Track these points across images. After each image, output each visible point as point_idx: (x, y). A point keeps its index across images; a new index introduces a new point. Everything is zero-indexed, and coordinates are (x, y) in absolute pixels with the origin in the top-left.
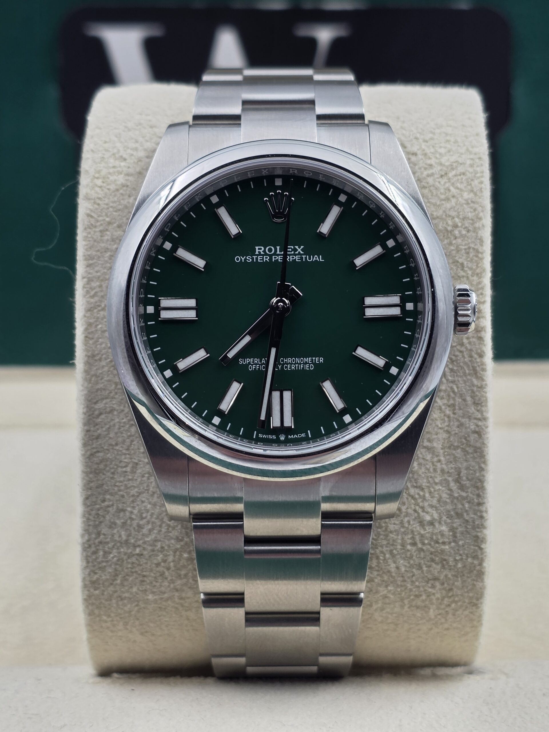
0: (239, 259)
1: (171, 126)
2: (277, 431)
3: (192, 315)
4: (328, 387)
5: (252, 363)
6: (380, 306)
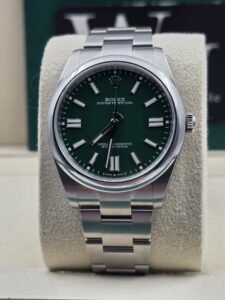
0: (98, 103)
1: (75, 51)
2: (112, 172)
3: (79, 126)
4: (133, 155)
5: (103, 145)
6: (155, 122)
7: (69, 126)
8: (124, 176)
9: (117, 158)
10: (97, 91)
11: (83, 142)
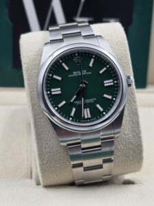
0: (69, 76)
1: (46, 44)
2: (87, 119)
3: (60, 92)
4: (98, 106)
5: (78, 102)
6: (108, 83)
7: (53, 93)
8: (95, 120)
9: (88, 109)
10: (67, 68)
11: (64, 102)
